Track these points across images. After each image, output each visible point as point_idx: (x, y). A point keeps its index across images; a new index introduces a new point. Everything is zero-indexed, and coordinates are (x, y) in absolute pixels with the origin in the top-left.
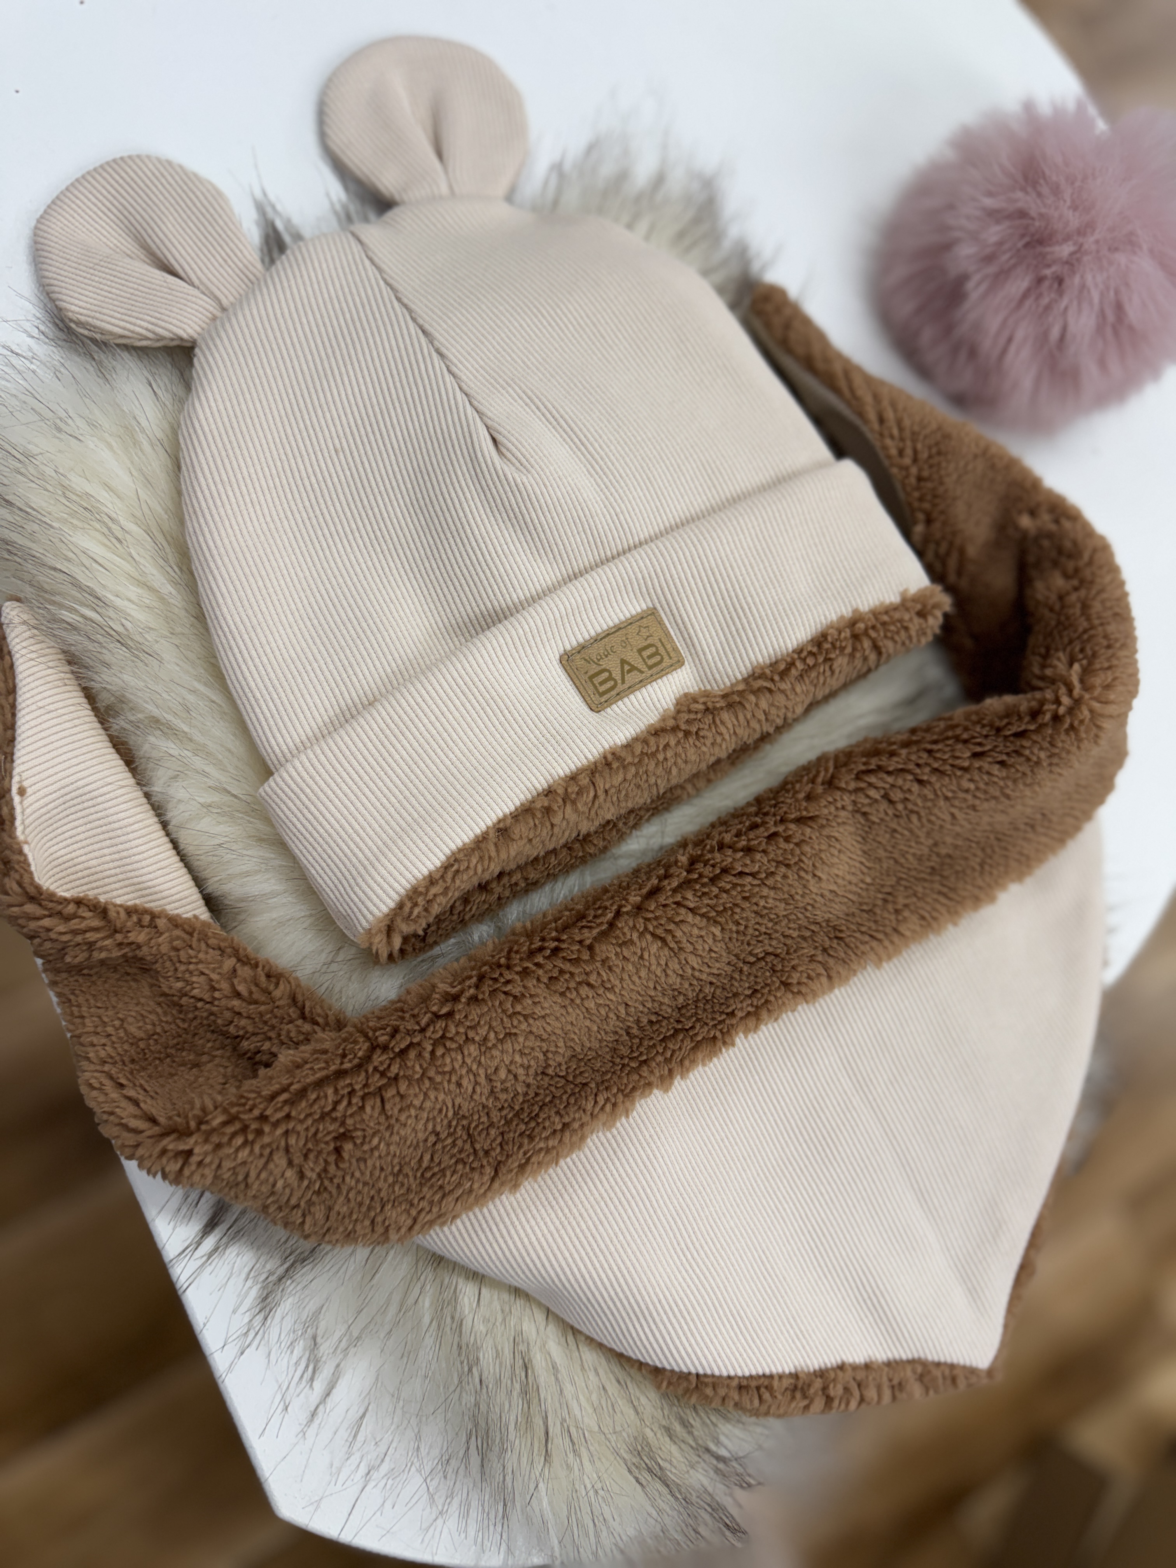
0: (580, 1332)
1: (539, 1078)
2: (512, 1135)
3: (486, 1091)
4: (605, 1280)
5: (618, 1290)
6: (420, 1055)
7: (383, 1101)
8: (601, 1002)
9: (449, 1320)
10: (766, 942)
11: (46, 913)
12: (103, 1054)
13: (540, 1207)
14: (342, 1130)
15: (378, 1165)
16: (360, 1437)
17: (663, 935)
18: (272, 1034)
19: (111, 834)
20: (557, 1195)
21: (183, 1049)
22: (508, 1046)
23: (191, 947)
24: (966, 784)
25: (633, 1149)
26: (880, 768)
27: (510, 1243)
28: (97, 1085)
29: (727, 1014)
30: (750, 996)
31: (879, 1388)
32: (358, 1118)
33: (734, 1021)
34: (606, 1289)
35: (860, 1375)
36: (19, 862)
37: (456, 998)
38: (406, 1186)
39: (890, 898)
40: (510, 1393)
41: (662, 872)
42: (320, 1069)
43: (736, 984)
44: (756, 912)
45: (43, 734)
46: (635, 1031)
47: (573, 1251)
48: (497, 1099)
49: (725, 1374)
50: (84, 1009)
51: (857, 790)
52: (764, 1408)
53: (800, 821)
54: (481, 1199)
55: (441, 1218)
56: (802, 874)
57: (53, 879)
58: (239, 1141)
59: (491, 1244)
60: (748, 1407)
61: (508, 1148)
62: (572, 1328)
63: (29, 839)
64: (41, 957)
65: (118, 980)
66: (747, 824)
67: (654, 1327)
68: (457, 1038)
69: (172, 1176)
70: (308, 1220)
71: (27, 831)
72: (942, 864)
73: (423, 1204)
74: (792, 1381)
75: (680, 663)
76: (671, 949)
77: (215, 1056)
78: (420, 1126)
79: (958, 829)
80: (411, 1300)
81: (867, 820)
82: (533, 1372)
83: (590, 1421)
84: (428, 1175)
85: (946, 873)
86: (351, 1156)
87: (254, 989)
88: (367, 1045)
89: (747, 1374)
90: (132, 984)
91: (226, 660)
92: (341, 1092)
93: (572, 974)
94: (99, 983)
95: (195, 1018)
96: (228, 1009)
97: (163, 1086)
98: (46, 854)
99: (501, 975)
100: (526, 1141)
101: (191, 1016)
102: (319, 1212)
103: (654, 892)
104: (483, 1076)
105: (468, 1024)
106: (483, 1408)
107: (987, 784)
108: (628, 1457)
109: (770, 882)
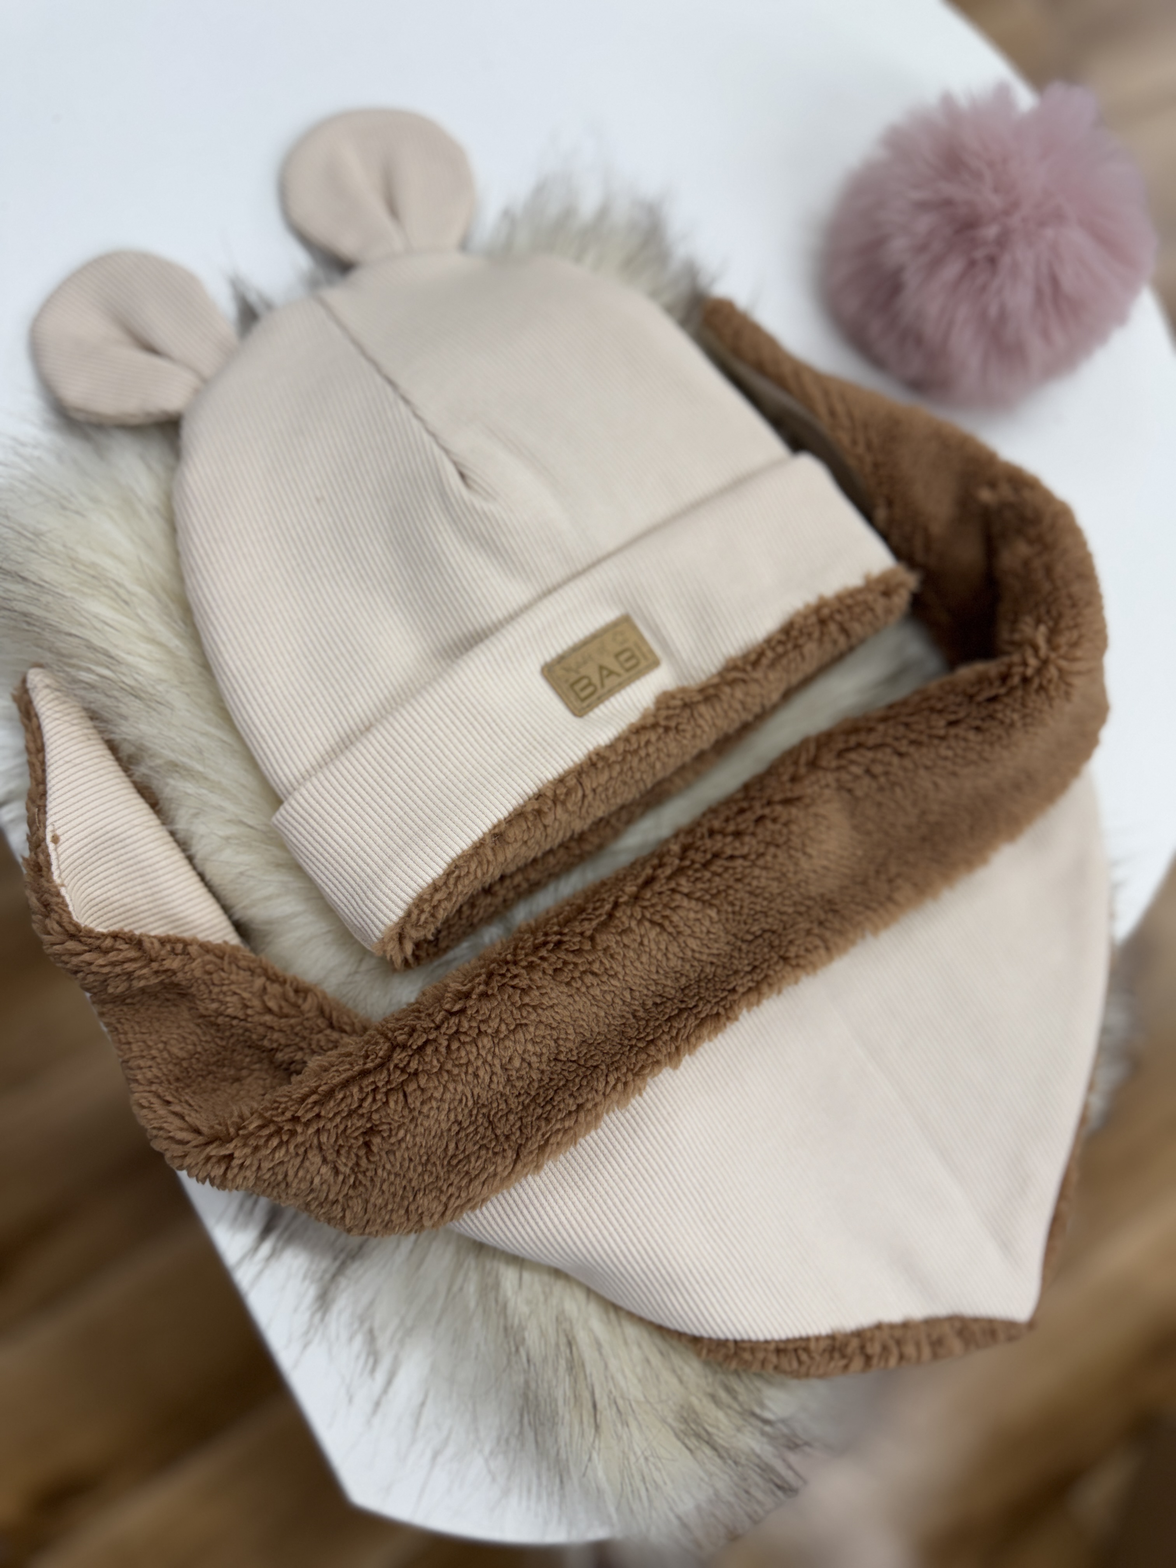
0: (621, 1308)
1: (552, 1064)
2: (529, 1119)
3: (503, 1080)
4: (636, 1254)
5: (649, 1262)
6: (436, 1050)
7: (405, 1096)
8: (606, 988)
9: (493, 1304)
10: (763, 919)
11: (86, 948)
12: (149, 1075)
13: (567, 1188)
14: (369, 1125)
15: (406, 1156)
16: (423, 1422)
17: (660, 921)
18: (304, 1045)
19: (141, 872)
20: (582, 1175)
21: (224, 1066)
22: (520, 1036)
23: (223, 970)
24: (944, 752)
25: (652, 1127)
26: (859, 745)
27: (541, 1224)
28: (146, 1104)
29: (729, 991)
30: (750, 973)
31: (918, 1345)
32: (383, 1113)
33: (736, 997)
34: (637, 1263)
35: (898, 1333)
36: (57, 904)
37: (467, 995)
38: (434, 1175)
39: (882, 869)
40: (556, 1370)
41: (655, 861)
42: (345, 1071)
43: (736, 962)
44: (751, 893)
45: (72, 786)
46: (641, 1014)
47: (602, 1227)
48: (513, 1086)
49: (762, 1338)
50: (130, 1035)
52: (803, 1369)
53: (787, 802)
54: (506, 1181)
55: (472, 1203)
56: (792, 852)
57: (92, 918)
58: (275, 1142)
59: (523, 1226)
60: (788, 1368)
61: (527, 1131)
62: (613, 1305)
63: (66, 882)
64: (88, 990)
65: (159, 1006)
66: (735, 809)
67: (687, 1297)
68: (470, 1032)
69: (217, 1181)
70: (348, 1214)
71: (63, 875)
72: (932, 832)
73: (452, 1190)
74: (828, 1342)
75: (655, 663)
76: (670, 934)
77: (254, 1070)
78: (443, 1117)
79: (942, 796)
80: (455, 1288)
81: (852, 796)
82: (578, 1349)
83: (635, 1391)
84: (454, 1162)
85: (936, 840)
86: (381, 1150)
87: (283, 1003)
88: (386, 1046)
89: (784, 1337)
90: (173, 1009)
91: (231, 704)
92: (366, 1090)
93: (576, 965)
94: (142, 1010)
95: (232, 1035)
96: (261, 1024)
97: (206, 1100)
98: (83, 895)
99: (508, 970)
100: (543, 1124)
101: (228, 1034)
103: (649, 882)
104: (498, 1066)
105: (480, 1018)
106: (533, 1385)
107: (965, 750)
108: (675, 1424)
109: (761, 862)
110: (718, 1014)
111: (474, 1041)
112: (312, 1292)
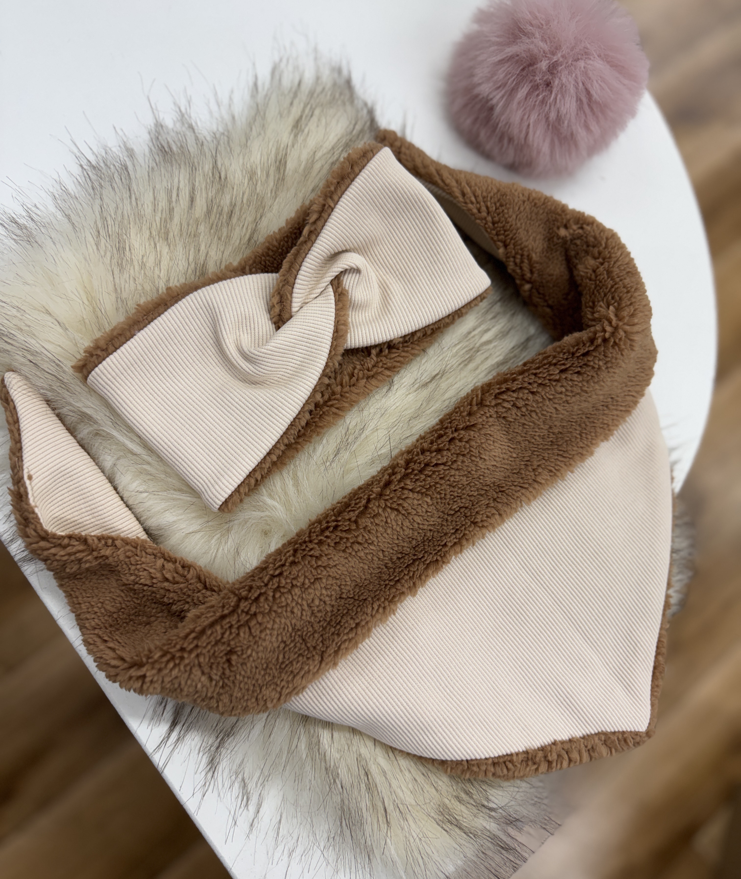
0: (396, 749)
1: (338, 601)
2: (327, 635)
3: (309, 613)
4: (401, 712)
5: (410, 717)
6: (266, 599)
7: (250, 628)
8: (367, 551)
9: (317, 754)
10: (459, 501)
11: (54, 545)
13: (355, 676)
14: (229, 649)
15: (253, 665)
16: (281, 834)
17: (397, 507)
18: (189, 600)
20: (364, 667)
22: (317, 585)
23: (137, 555)
24: (559, 389)
25: (403, 634)
26: (508, 389)
27: (341, 699)
29: (443, 546)
30: (454, 534)
31: (580, 752)
32: (237, 640)
33: (447, 549)
35: (567, 746)
37: (282, 564)
38: (272, 675)
39: (529, 463)
40: (360, 790)
41: (390, 471)
42: (211, 617)
43: (445, 528)
44: (450, 485)
46: (390, 565)
47: (379, 698)
48: (316, 617)
49: (483, 757)
51: (496, 405)
52: (511, 773)
53: (467, 428)
54: (317, 674)
55: (297, 690)
56: (473, 458)
59: (330, 702)
60: (501, 774)
61: (327, 643)
62: (391, 747)
65: (98, 579)
66: (436, 435)
67: (435, 736)
68: (287, 586)
69: (138, 690)
70: (220, 704)
72: (557, 438)
73: (283, 683)
74: (525, 755)
76: (403, 515)
77: (158, 617)
78: (274, 639)
79: (561, 416)
80: (293, 747)
81: (507, 421)
82: (372, 777)
83: (409, 799)
84: (283, 666)
85: (560, 443)
86: (237, 663)
87: (175, 575)
88: (236, 599)
89: (497, 755)
90: (106, 580)
92: (225, 627)
93: (347, 539)
94: (87, 582)
95: (144, 596)
96: (162, 589)
97: (129, 638)
99: (307, 546)
100: (336, 637)
101: (141, 595)
102: (225, 698)
103: (388, 484)
104: (306, 605)
105: (292, 577)
106: (347, 802)
107: (571, 387)
108: (436, 817)
109: (455, 466)
110: (437, 560)
111: (290, 592)
112: (205, 759)
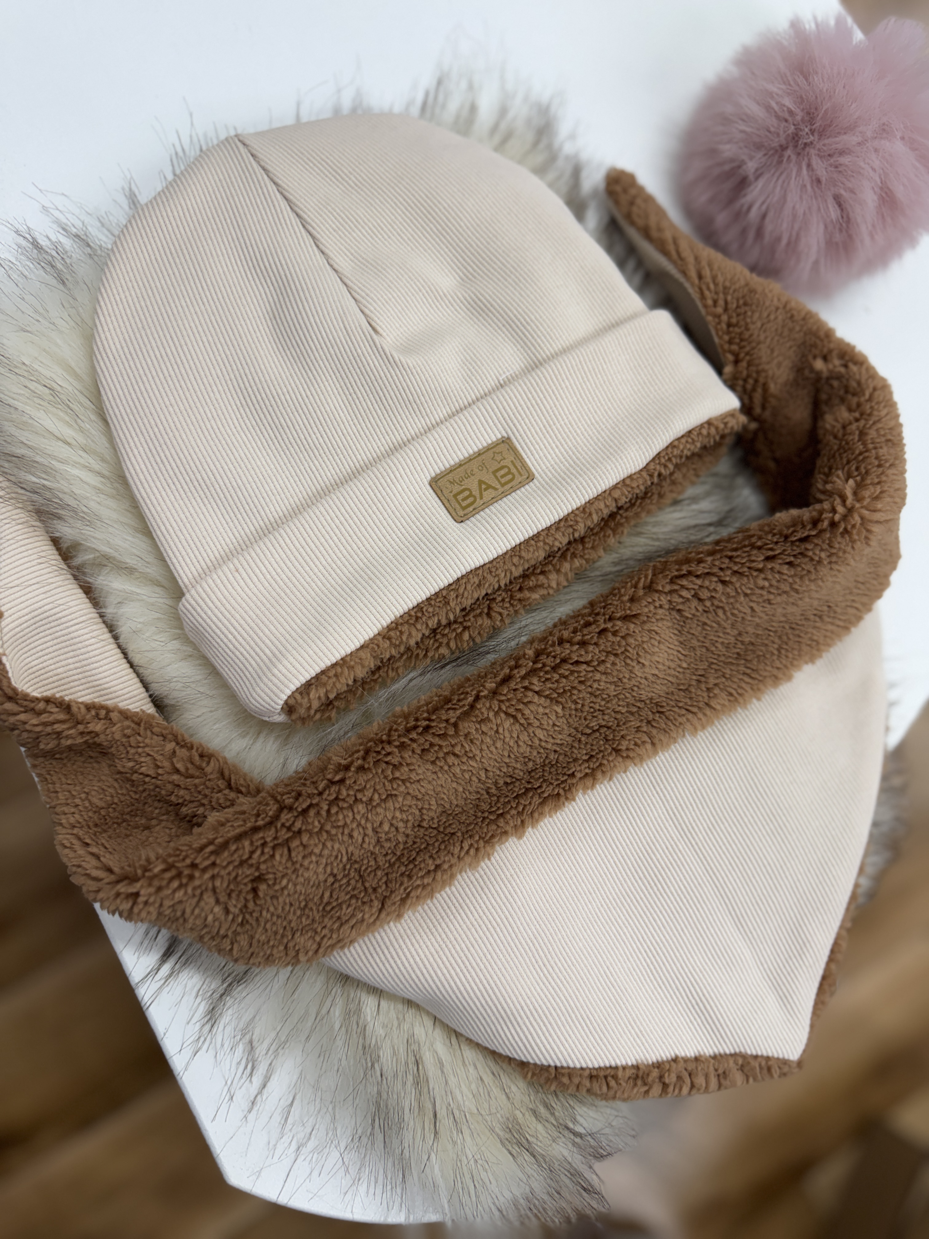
0: (462, 1035)
1: (416, 830)
2: (394, 875)
3: (373, 841)
4: (477, 992)
5: (488, 999)
6: (318, 813)
7: (289, 850)
8: (465, 768)
9: (355, 1027)
10: (600, 717)
11: (22, 709)
12: (72, 820)
13: (423, 934)
14: (257, 874)
15: (287, 901)
16: (290, 1120)
17: (514, 713)
18: (205, 801)
19: (74, 647)
20: (436, 923)
21: (136, 815)
22: (390, 804)
23: (139, 734)
24: (761, 583)
25: (497, 886)
26: (690, 573)
27: (399, 962)
28: (68, 845)
29: (569, 775)
30: (587, 761)
31: (707, 1076)
32: (269, 864)
33: (574, 781)
34: (478, 999)
35: (691, 1067)
37: (347, 768)
38: (311, 918)
39: (703, 679)
40: (404, 1084)
41: (513, 663)
42: (239, 826)
43: (576, 751)
44: (591, 694)
45: (17, 570)
46: (493, 791)
47: (450, 968)
48: (382, 847)
49: (578, 1066)
50: (58, 785)
51: (671, 592)
52: (611, 1093)
53: (626, 618)
54: (372, 926)
55: (341, 943)
56: (629, 661)
57: (29, 684)
58: (175, 884)
59: (383, 964)
60: (598, 1092)
61: (392, 885)
62: (455, 1031)
63: (7, 652)
64: (23, 745)
65: (84, 762)
66: (582, 622)
67: (518, 1029)
68: (348, 799)
69: (125, 914)
70: (236, 947)
71: (5, 646)
72: (746, 650)
73: (325, 932)
74: (634, 1071)
76: (521, 724)
77: (162, 821)
78: (320, 869)
79: (757, 620)
80: (324, 1011)
81: (682, 616)
82: (423, 1067)
83: (469, 1104)
84: (328, 908)
85: (749, 658)
86: (266, 895)
87: (189, 766)
88: (276, 807)
89: (596, 1066)
90: (95, 765)
92: (256, 844)
93: (440, 747)
94: (69, 765)
95: (144, 790)
96: (169, 782)
97: (120, 844)
98: (22, 664)
99: (383, 748)
100: (406, 880)
101: (141, 788)
102: (243, 940)
103: (506, 680)
104: (370, 829)
105: (357, 788)
106: (384, 1096)
107: (778, 581)
108: (501, 1133)
109: (601, 668)
110: (558, 794)
111: (351, 807)
112: (203, 1008)
